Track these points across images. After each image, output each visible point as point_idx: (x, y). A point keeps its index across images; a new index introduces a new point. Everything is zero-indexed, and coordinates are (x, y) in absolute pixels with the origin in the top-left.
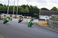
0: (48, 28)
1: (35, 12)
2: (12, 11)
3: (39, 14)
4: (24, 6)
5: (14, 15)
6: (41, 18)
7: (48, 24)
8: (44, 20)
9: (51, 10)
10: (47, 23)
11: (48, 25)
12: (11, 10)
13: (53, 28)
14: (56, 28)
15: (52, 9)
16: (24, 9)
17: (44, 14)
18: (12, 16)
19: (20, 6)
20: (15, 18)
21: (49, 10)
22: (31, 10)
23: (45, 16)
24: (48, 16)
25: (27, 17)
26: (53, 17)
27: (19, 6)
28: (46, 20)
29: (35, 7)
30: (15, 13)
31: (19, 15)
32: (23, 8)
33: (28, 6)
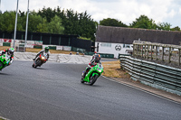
0: (122, 82)
1: (82, 30)
2: (9, 29)
3: (93, 39)
4: (48, 14)
5: (15, 43)
6: (100, 52)
7: (122, 69)
8: (111, 56)
9: (131, 27)
10: (118, 66)
11: (122, 73)
12: (7, 26)
13: (139, 82)
14: (146, 83)
15: (135, 24)
16: (49, 21)
17: (110, 39)
18: (12, 43)
19: (37, 11)
20: (21, 49)
21: (125, 26)
22: (69, 24)
23: (114, 45)
24: (122, 45)
25: (59, 48)
26: (138, 48)
27: (34, 13)
28: (116, 56)
29: (81, 15)
30: (20, 36)
31: (33, 40)
32: (45, 20)
33: (59, 13)
